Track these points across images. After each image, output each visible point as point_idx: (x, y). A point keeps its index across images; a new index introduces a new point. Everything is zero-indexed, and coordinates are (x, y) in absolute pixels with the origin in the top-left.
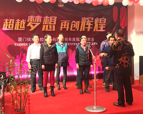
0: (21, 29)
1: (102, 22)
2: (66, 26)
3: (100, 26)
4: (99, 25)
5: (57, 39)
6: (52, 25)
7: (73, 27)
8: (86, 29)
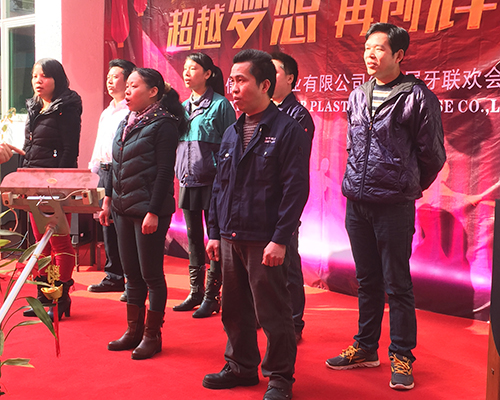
5: (321, 81)
6: (305, 15)
7: (393, 13)
8: (459, 19)
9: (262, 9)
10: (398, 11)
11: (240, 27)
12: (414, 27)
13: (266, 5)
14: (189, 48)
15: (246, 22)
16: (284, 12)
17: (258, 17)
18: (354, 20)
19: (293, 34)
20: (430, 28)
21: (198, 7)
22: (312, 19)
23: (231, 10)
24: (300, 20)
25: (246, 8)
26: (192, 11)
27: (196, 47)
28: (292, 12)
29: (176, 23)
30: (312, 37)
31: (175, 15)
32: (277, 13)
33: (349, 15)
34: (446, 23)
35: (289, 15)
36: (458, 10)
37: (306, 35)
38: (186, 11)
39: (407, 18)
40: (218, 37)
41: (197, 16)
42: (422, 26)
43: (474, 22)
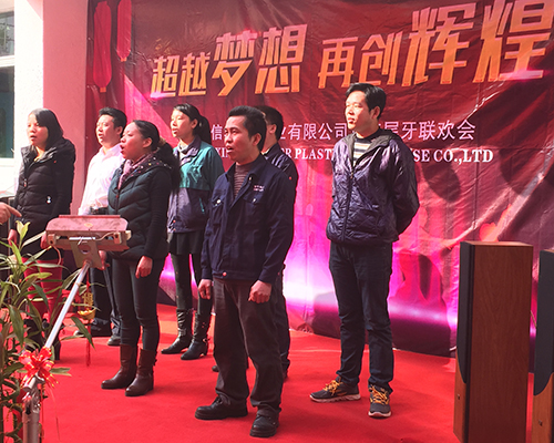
0: (196, 90)
1: (525, 20)
2: (342, 67)
3: (516, 47)
4: (511, 40)
5: (306, 129)
6: (289, 66)
7: (372, 67)
8: (434, 74)
9: (247, 59)
10: (377, 65)
11: (225, 75)
12: (392, 81)
13: (251, 55)
14: (174, 94)
15: (232, 71)
16: (269, 62)
17: (244, 66)
18: (336, 72)
19: (278, 84)
20: (407, 82)
21: (183, 54)
22: (296, 70)
23: (216, 58)
24: (284, 70)
25: (231, 57)
26: (177, 58)
27: (181, 93)
28: (276, 62)
29: (160, 70)
30: (296, 87)
31: (160, 61)
32: (261, 63)
33: (331, 67)
34: (421, 78)
35: (273, 65)
36: (432, 66)
37: (290, 85)
38: (170, 58)
39: (385, 72)
40: (203, 84)
41: (182, 63)
42: (399, 79)
43: (447, 78)
